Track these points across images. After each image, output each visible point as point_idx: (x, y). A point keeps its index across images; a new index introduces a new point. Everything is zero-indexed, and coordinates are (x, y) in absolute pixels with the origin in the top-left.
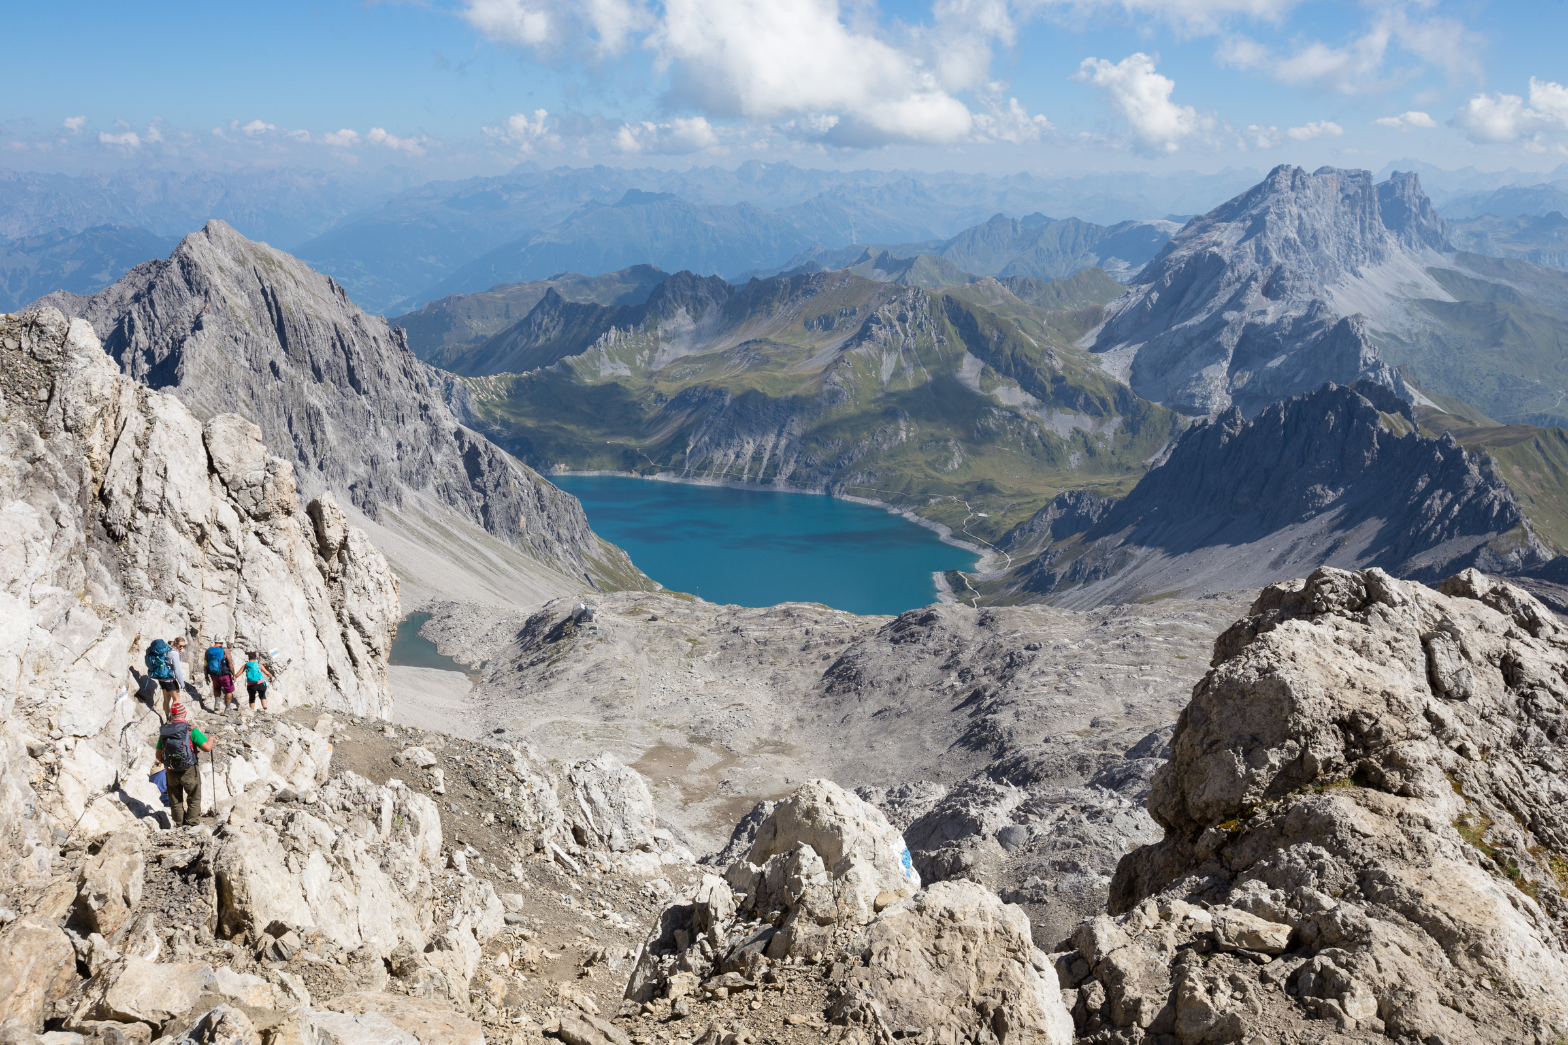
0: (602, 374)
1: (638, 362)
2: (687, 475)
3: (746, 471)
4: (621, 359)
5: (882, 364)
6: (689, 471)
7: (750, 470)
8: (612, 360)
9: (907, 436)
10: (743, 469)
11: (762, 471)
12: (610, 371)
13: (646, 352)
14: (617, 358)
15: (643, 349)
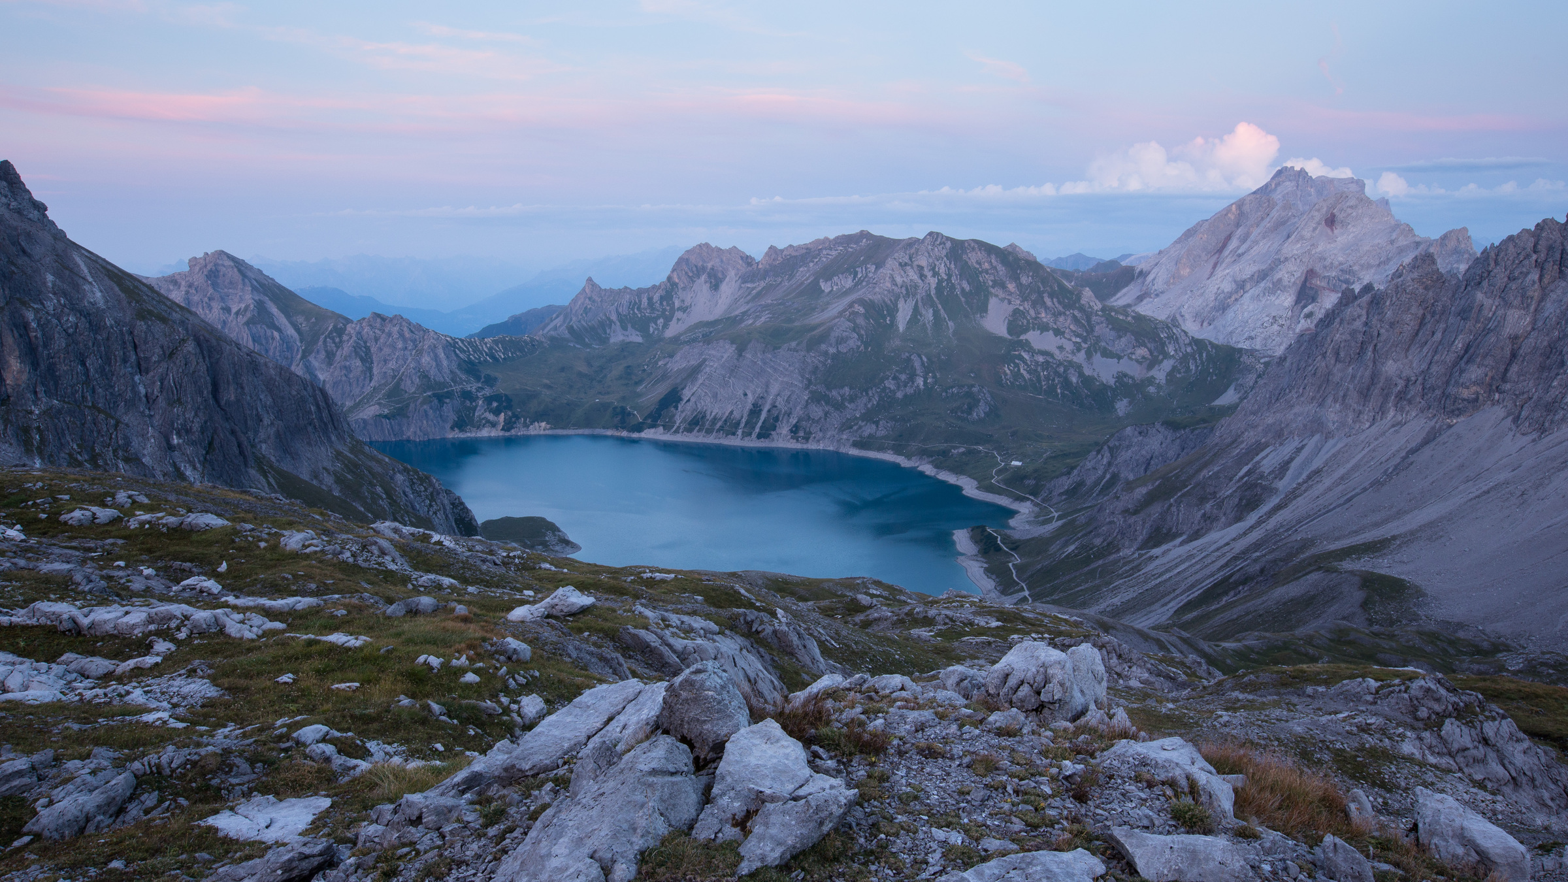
0: (612, 340)
1: (651, 330)
2: (676, 432)
3: (742, 425)
4: (633, 327)
5: (897, 311)
6: (679, 427)
7: (747, 423)
8: (624, 328)
9: (925, 382)
10: (738, 423)
11: (760, 424)
12: (621, 338)
13: (661, 321)
14: (629, 326)
15: (658, 317)
